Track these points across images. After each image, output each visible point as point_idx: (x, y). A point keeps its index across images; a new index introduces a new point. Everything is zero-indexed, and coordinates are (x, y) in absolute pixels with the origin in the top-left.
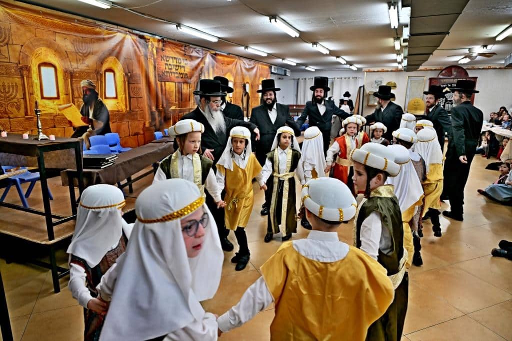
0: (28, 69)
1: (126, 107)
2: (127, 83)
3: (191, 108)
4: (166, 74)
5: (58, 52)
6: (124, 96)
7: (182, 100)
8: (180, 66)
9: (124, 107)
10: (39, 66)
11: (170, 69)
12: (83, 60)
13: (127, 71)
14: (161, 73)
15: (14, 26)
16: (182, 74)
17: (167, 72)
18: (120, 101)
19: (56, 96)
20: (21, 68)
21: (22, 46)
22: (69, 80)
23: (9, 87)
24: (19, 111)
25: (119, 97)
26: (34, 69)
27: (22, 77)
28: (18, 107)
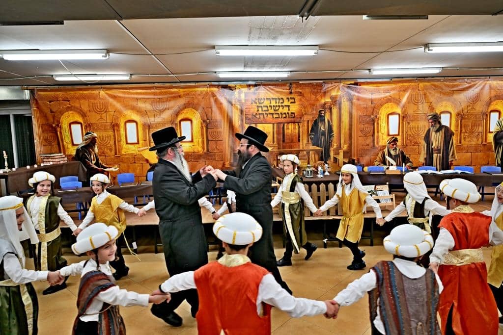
0: (118, 125)
1: (204, 149)
2: (205, 128)
3: (301, 149)
4: (258, 116)
5: (139, 111)
6: (200, 140)
7: (284, 141)
8: (282, 106)
9: (200, 149)
10: (125, 123)
11: (265, 111)
12: (160, 115)
13: (205, 118)
14: (250, 116)
15: (111, 100)
16: (285, 113)
17: (259, 114)
18: (195, 144)
19: (136, 142)
20: (114, 126)
21: (115, 112)
22: (147, 130)
23: (106, 138)
24: (111, 152)
25: (195, 140)
26: (122, 125)
27: (114, 130)
28: (111, 150)
